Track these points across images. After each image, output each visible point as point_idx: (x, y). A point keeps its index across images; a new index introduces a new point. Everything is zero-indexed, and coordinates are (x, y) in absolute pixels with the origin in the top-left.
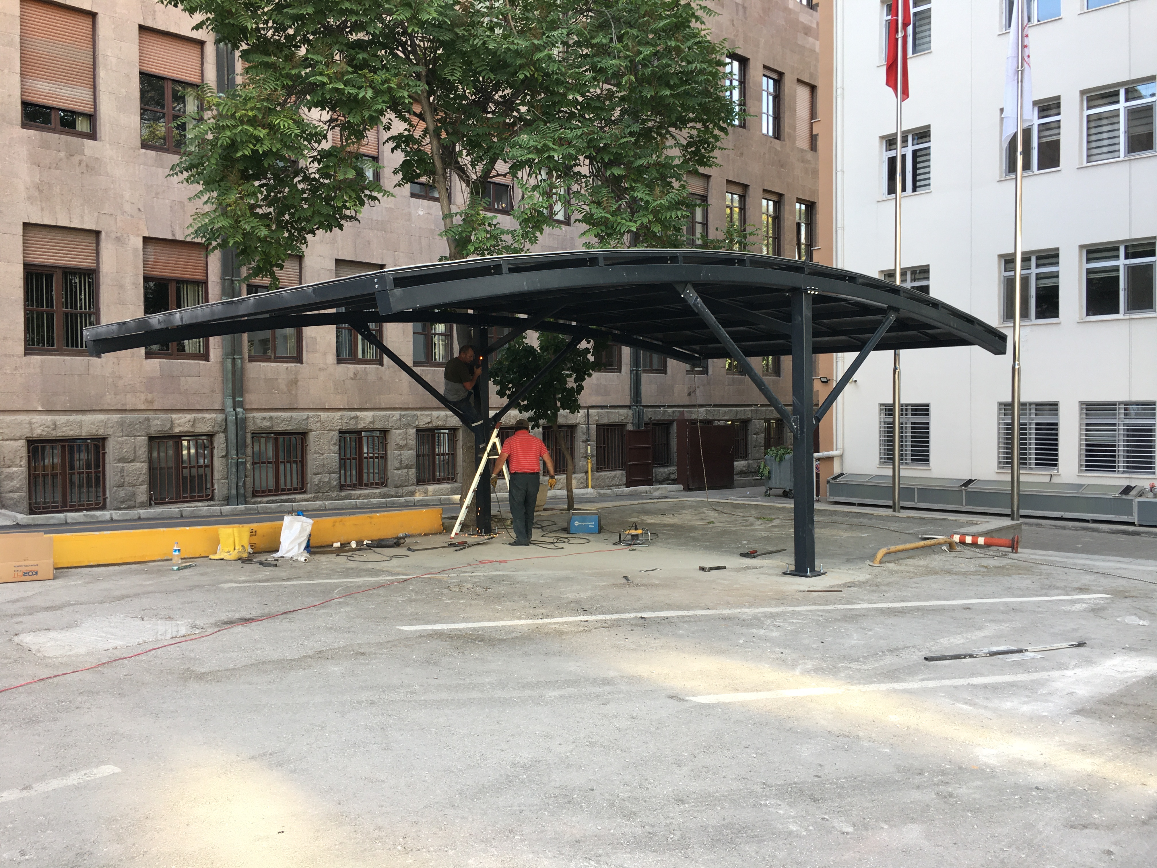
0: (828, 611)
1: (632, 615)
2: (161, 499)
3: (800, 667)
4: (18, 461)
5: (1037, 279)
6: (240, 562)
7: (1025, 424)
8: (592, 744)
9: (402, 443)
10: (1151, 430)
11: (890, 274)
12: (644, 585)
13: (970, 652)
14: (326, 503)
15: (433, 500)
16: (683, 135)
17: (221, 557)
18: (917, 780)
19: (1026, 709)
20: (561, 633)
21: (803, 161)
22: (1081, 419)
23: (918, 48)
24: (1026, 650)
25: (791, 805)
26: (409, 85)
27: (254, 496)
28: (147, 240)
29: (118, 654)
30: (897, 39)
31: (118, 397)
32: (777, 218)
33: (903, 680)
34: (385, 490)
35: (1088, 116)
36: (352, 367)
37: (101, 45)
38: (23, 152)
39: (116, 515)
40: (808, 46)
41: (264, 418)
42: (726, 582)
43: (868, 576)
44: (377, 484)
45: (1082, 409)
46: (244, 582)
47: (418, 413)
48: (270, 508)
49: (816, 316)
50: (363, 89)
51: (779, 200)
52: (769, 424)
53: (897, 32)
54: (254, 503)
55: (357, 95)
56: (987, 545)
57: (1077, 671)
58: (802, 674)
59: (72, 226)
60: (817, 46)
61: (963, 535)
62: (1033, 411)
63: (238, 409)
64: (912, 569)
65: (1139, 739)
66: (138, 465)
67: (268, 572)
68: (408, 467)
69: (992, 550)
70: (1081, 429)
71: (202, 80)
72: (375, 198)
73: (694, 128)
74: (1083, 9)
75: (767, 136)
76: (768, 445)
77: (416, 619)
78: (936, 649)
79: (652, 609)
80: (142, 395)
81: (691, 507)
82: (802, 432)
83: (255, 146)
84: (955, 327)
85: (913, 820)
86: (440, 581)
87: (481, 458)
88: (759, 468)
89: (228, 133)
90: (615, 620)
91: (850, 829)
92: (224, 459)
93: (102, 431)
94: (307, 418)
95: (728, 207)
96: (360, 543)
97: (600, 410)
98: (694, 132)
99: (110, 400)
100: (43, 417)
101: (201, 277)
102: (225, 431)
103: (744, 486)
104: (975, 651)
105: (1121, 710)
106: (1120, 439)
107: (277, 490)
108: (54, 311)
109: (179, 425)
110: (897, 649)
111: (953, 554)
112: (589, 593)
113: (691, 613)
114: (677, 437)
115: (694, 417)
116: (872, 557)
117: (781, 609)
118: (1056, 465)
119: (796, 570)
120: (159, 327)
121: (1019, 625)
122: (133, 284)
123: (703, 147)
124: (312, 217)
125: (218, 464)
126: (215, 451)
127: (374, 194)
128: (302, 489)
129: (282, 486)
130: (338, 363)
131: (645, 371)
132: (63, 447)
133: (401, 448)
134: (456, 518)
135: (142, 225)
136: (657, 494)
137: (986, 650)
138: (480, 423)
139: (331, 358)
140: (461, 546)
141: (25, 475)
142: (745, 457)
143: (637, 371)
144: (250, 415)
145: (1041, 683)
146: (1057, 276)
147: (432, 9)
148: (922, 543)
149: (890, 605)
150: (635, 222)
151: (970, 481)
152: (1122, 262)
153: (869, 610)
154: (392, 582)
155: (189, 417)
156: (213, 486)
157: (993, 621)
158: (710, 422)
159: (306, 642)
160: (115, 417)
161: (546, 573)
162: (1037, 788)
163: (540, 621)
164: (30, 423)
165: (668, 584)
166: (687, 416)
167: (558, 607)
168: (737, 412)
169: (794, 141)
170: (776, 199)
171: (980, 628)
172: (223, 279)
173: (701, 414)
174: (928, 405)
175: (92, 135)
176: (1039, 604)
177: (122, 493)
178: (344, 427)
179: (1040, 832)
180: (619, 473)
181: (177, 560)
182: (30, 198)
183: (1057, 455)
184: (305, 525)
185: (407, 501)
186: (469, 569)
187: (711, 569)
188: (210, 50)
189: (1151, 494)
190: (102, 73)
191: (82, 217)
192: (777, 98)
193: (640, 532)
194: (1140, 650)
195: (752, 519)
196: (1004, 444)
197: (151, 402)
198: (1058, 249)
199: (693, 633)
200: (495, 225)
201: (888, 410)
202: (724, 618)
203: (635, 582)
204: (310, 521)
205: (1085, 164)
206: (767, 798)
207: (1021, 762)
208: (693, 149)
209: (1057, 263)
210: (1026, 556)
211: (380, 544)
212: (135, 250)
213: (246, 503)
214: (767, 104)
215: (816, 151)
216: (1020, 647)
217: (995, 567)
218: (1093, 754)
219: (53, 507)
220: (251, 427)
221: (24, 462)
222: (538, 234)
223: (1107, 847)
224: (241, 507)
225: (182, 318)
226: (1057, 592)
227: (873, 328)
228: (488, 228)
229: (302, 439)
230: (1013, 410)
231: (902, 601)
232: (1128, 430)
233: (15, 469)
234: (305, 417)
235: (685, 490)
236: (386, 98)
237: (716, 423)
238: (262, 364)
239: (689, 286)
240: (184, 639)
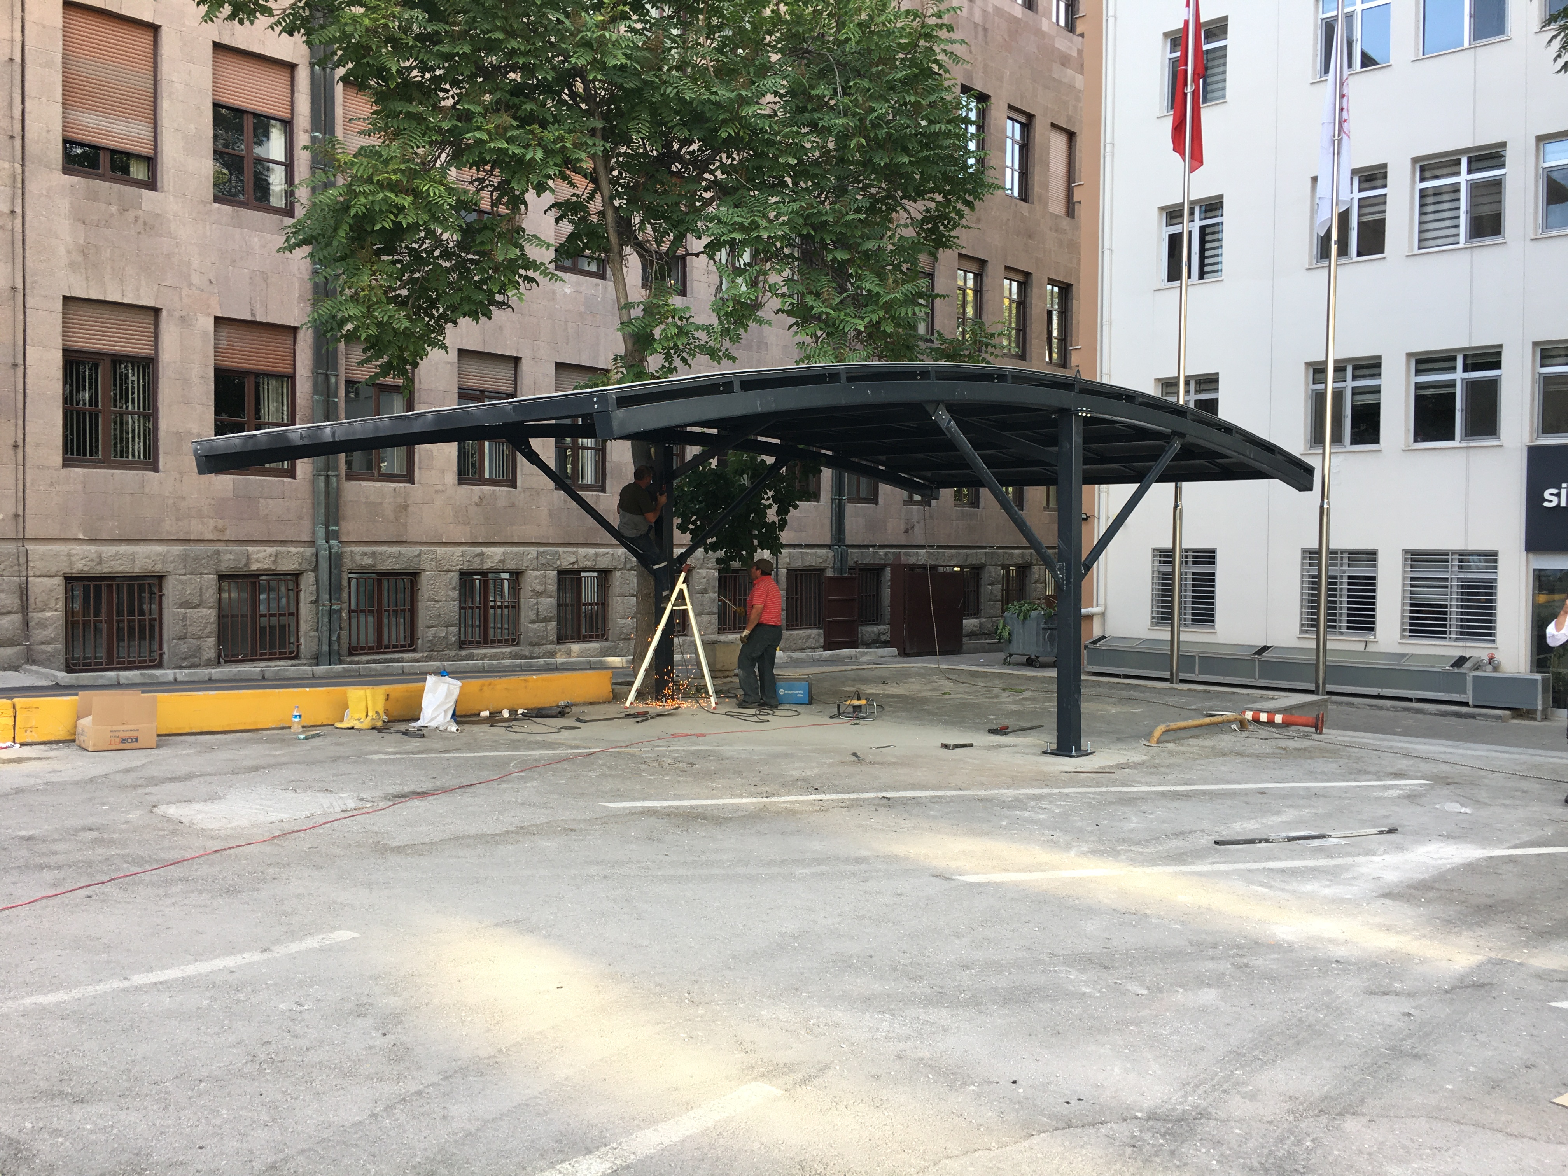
0: (1100, 794)
1: (873, 795)
2: (233, 656)
3: (1074, 850)
4: (52, 604)
5: (1353, 394)
6: (375, 731)
7: (1335, 577)
8: (861, 918)
9: (539, 588)
10: (1491, 588)
11: (1169, 385)
12: (879, 763)
13: (1265, 837)
14: (446, 664)
15: (580, 663)
16: (916, 209)
17: (350, 725)
18: (1211, 952)
19: (1327, 891)
20: (794, 813)
21: (1056, 231)
22: (1405, 572)
23: (1209, 96)
24: (1330, 836)
25: (1082, 971)
26: (587, 144)
27: (351, 654)
28: (218, 320)
29: (288, 827)
30: (1186, 95)
31: (180, 523)
32: (1022, 304)
33: (1191, 863)
34: (516, 649)
35: (1421, 190)
36: (477, 490)
37: (165, 68)
38: (64, 204)
39: (182, 675)
40: (1065, 80)
41: (365, 554)
42: (976, 762)
43: (1144, 758)
44: (507, 641)
45: (1406, 560)
46: (395, 753)
47: (561, 550)
48: (376, 670)
49: (1087, 440)
50: (531, 149)
51: (1025, 281)
52: (1008, 571)
53: (1186, 84)
54: (351, 663)
55: (524, 155)
56: (1286, 724)
57: (1385, 857)
58: (1076, 855)
59: (125, 301)
60: (1079, 81)
61: (1257, 712)
62: (1346, 561)
63: (332, 542)
64: (1196, 750)
65: (1449, 922)
66: (205, 611)
67: (415, 744)
68: (546, 620)
69: (1291, 731)
70: (1404, 585)
71: (292, 114)
72: (531, 280)
73: (933, 200)
74: (1418, 55)
75: (1011, 197)
76: (1006, 600)
77: (619, 796)
78: (1226, 833)
79: (895, 789)
80: (211, 521)
81: (918, 675)
82: (1069, 582)
83: (396, 217)
84: (1250, 455)
85: (1209, 985)
86: (632, 755)
87: (665, 609)
88: (997, 628)
89: (363, 200)
90: (853, 800)
91: (1145, 992)
92: (314, 606)
93: (160, 566)
94: (419, 555)
95: (960, 289)
96: (513, 712)
97: (791, 550)
98: (932, 205)
99: (169, 528)
100: (85, 547)
101: (286, 370)
102: (316, 569)
103: (976, 651)
104: (1272, 836)
105: (1431, 894)
106: (1453, 598)
107: (379, 647)
108: (100, 411)
109: (257, 561)
110: (1182, 833)
111: (1244, 734)
112: (816, 771)
113: (940, 793)
114: (891, 587)
115: (912, 560)
116: (1148, 736)
117: (1046, 791)
118: (1372, 629)
119: (1058, 749)
120: (301, 443)
121: (1321, 811)
122: (202, 377)
123: (943, 224)
124: (460, 304)
125: (306, 611)
126: (302, 595)
127: (531, 273)
128: (411, 645)
129: (386, 642)
130: (460, 484)
131: (850, 500)
132: (110, 587)
133: (539, 594)
134: (631, 684)
135: (214, 302)
136: (864, 659)
137: (1284, 835)
138: (663, 564)
139: (451, 477)
140: (642, 717)
141: (62, 622)
142: (976, 614)
143: (840, 500)
144: (347, 549)
145: (1346, 868)
146: (1379, 392)
147: (620, 52)
148: (1208, 720)
149: (1173, 788)
150: (863, 319)
151: (1265, 648)
152: (1459, 376)
153: (1147, 792)
154: (575, 756)
155: (270, 550)
156: (298, 640)
157: (1291, 806)
158: (934, 568)
159: (501, 818)
160: (177, 549)
161: (757, 748)
162: (1337, 961)
163: (765, 800)
164: (69, 555)
165: (905, 762)
166: (904, 560)
167: (783, 785)
168: (967, 555)
169: (1046, 204)
170: (1021, 279)
171: (1278, 813)
172: (315, 373)
173: (921, 557)
174: (1213, 551)
175: (151, 184)
176: (1346, 790)
177: (184, 648)
178: (466, 567)
179: (1340, 997)
180: (815, 631)
181: (297, 728)
182: (72, 265)
183: (1373, 616)
184: (452, 687)
185: (547, 664)
186: (660, 742)
187: (957, 746)
188: (303, 76)
189: (1490, 667)
190: (165, 105)
191: (138, 290)
192: (1025, 148)
193: (863, 702)
194: (1459, 837)
195: (996, 691)
196: (1309, 601)
197: (222, 531)
198: (1380, 357)
199: (947, 814)
200: (687, 319)
201: (1165, 556)
202: (981, 800)
203: (868, 760)
204: (458, 683)
205: (1416, 251)
206: (1055, 966)
207: (1321, 939)
208: (930, 226)
209: (1379, 375)
210: (1333, 737)
211: (538, 713)
212: (205, 334)
213: (341, 662)
214: (1012, 156)
215: (1073, 217)
216: (1323, 832)
217: (1295, 749)
218: (1397, 933)
219: (96, 664)
220: (348, 565)
221: (61, 605)
222: (741, 331)
223: (1406, 1011)
224: (339, 668)
225: (333, 434)
226: (1369, 777)
227: (1154, 456)
228: (679, 323)
229: (412, 582)
230: (1320, 559)
231: (1186, 784)
232: (1463, 587)
233: (49, 614)
234: (416, 553)
235: (900, 654)
236: (559, 160)
237: (941, 570)
238: (364, 484)
239: (941, 406)
240: (355, 812)
